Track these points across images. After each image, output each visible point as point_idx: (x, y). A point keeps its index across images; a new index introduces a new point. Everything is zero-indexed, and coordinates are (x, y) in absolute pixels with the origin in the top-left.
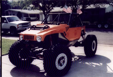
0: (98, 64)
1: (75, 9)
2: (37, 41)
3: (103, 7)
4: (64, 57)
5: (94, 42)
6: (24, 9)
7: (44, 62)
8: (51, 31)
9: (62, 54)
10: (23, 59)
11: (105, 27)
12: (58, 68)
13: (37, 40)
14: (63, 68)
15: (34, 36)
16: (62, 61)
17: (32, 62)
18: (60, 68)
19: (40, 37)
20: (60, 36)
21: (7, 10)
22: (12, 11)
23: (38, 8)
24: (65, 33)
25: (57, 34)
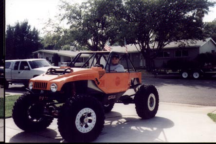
0: (149, 129)
1: (146, 48)
2: (51, 91)
3: (194, 45)
4: (91, 113)
5: (152, 95)
6: (65, 50)
7: (58, 120)
8: (74, 77)
9: (87, 109)
10: (35, 120)
11: (194, 76)
12: (80, 130)
13: (52, 89)
14: (88, 131)
15: (47, 83)
16: (86, 120)
17: (50, 124)
18: (83, 130)
19: (56, 86)
20: (91, 85)
21: (37, 52)
22: (45, 53)
23: (86, 47)
24: (97, 80)
25: (85, 82)
